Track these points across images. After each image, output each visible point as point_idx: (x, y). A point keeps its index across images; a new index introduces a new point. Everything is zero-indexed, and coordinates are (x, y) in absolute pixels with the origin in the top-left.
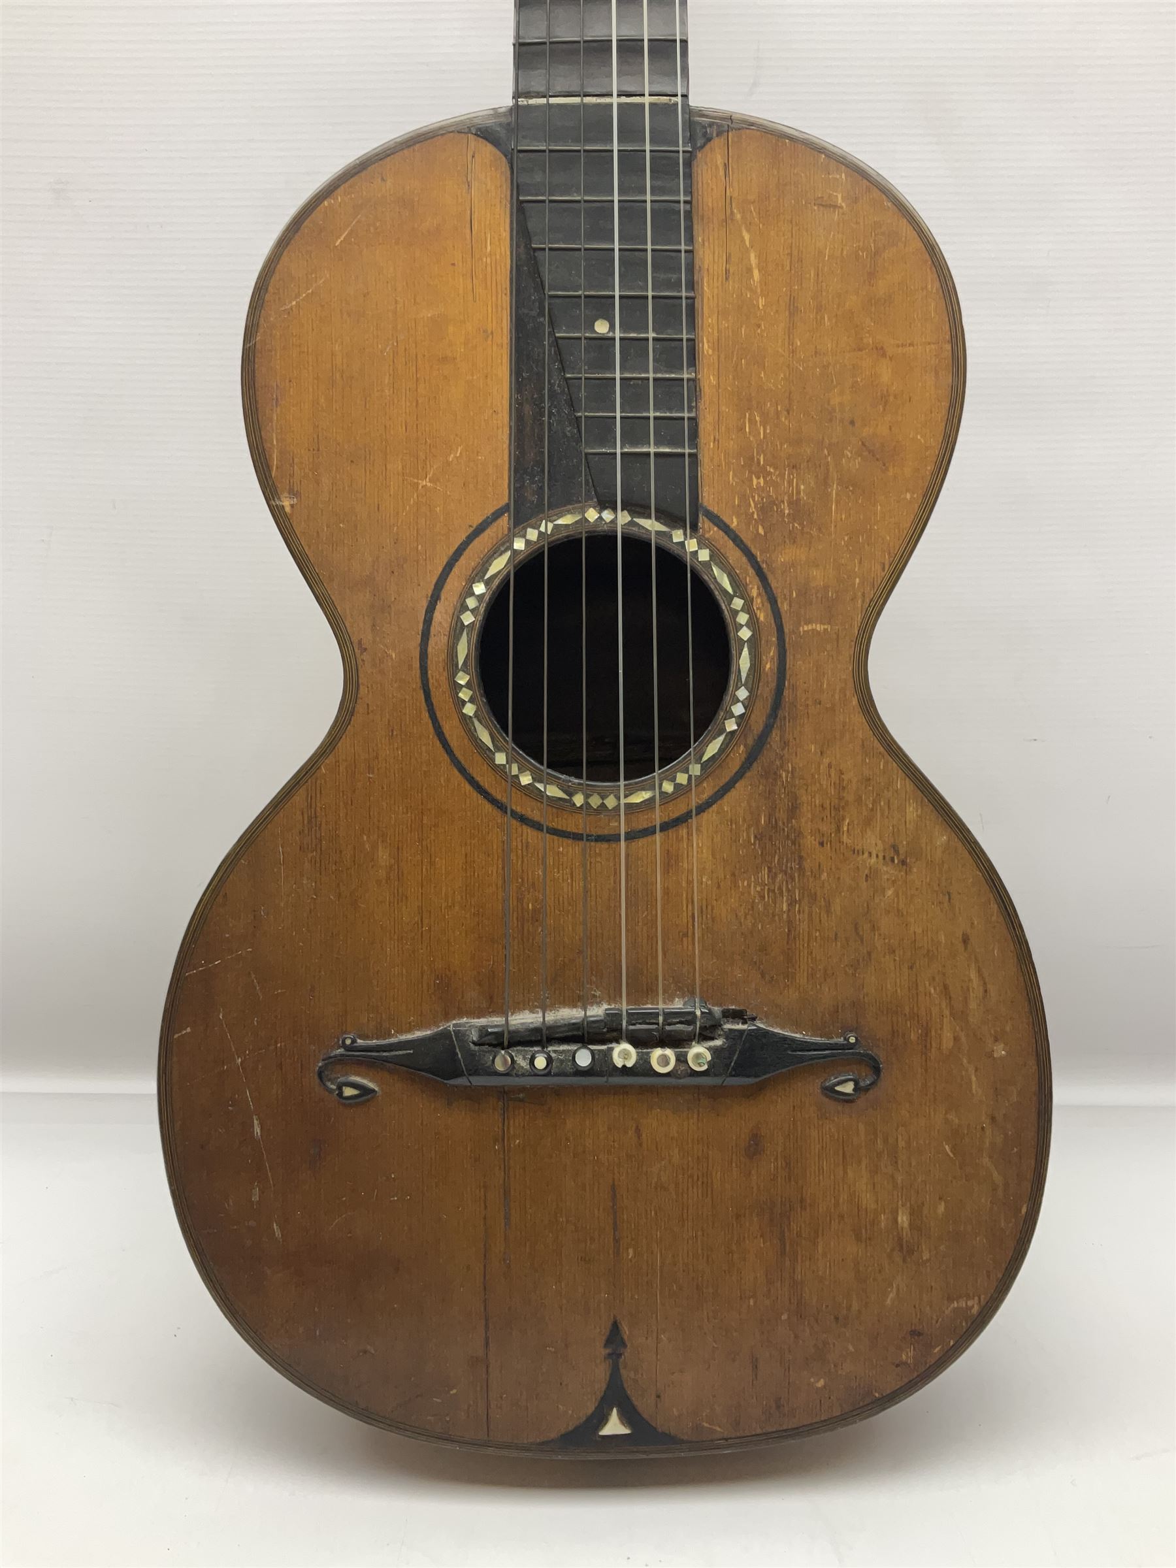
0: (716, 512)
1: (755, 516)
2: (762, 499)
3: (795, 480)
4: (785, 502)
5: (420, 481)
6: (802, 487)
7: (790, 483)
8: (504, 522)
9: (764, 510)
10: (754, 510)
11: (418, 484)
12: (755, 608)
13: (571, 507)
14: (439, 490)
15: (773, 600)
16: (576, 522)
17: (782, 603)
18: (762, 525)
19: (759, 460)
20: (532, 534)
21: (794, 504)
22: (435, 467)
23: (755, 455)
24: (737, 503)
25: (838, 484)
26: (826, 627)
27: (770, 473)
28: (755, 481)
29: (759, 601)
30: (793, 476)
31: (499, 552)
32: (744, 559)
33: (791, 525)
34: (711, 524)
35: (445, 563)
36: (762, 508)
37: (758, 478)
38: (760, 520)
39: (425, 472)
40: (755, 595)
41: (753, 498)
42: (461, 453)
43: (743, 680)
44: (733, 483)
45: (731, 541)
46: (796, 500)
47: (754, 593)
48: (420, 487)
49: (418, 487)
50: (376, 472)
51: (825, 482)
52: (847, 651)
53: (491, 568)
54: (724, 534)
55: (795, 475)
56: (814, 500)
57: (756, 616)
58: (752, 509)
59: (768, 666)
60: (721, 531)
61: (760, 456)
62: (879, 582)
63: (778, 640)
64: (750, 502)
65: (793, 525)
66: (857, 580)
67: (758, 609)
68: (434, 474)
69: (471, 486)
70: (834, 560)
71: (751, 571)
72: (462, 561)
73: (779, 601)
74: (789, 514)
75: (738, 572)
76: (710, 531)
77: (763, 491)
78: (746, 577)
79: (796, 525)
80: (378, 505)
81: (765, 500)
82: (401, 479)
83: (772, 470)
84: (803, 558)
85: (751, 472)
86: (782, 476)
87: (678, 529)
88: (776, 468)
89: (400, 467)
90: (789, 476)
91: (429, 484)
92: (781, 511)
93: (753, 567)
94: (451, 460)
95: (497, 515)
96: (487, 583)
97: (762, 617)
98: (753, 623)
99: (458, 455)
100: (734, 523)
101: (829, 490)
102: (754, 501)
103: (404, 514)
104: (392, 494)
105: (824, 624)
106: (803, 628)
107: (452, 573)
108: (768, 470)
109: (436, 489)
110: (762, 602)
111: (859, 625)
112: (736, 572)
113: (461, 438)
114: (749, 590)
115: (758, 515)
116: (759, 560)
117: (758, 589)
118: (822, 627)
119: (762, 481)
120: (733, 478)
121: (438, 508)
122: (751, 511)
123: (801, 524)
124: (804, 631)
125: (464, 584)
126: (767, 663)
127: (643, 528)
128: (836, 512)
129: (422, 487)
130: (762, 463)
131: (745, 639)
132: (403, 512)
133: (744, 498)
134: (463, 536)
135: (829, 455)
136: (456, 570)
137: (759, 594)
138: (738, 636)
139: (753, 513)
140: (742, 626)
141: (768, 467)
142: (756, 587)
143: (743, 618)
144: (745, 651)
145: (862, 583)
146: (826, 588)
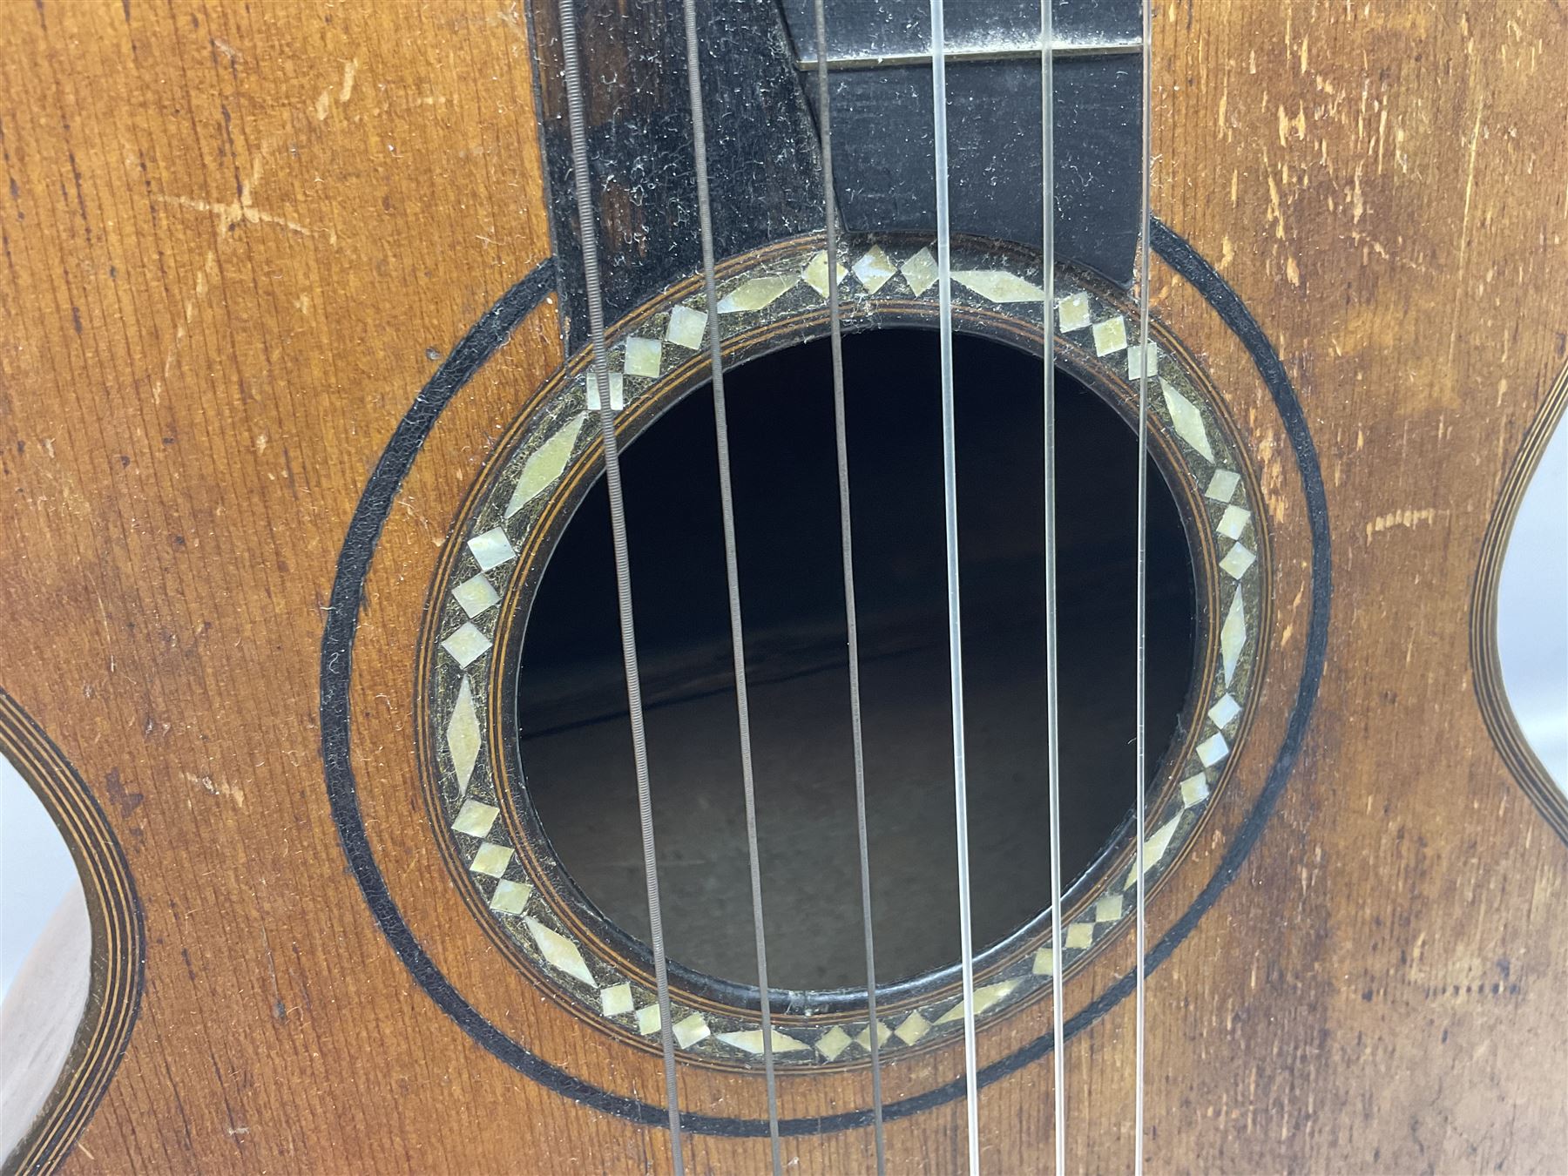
0: (1177, 230)
1: (1280, 233)
2: (1300, 180)
3: (1384, 115)
4: (1357, 183)
5: (219, 208)
6: (1400, 136)
7: (1371, 123)
8: (549, 319)
9: (1304, 210)
10: (1277, 213)
11: (212, 217)
12: (1265, 491)
13: (756, 254)
14: (296, 232)
15: (1307, 464)
16: (780, 303)
17: (1331, 467)
18: (1295, 256)
19: (1296, 58)
20: (643, 358)
21: (1380, 188)
22: (265, 150)
23: (1287, 42)
24: (1234, 198)
25: (1484, 123)
26: (1424, 514)
27: (1321, 98)
28: (1283, 124)
29: (1276, 469)
30: (1381, 103)
31: (543, 426)
32: (1246, 359)
33: (1366, 250)
34: (1165, 267)
35: (361, 486)
36: (1299, 203)
37: (1292, 115)
38: (1292, 241)
39: (229, 174)
40: (1267, 455)
41: (1277, 175)
42: (355, 88)
43: (1229, 677)
44: (1225, 136)
45: (1215, 314)
46: (1384, 176)
47: (1266, 448)
48: (223, 229)
49: (215, 234)
50: (40, 189)
51: (1452, 118)
52: (1462, 567)
53: (522, 483)
54: (1198, 294)
55: (1385, 103)
56: (1424, 168)
57: (1266, 511)
58: (1274, 212)
59: (1287, 634)
60: (1188, 286)
61: (1300, 45)
62: (1549, 382)
63: (1314, 565)
64: (1268, 191)
65: (1372, 247)
66: (1503, 386)
67: (1274, 492)
68: (265, 180)
69: (413, 207)
70: (1459, 337)
71: (1261, 393)
72: (421, 473)
73: (1324, 463)
74: (1364, 216)
75: (1228, 397)
76: (1160, 289)
77: (1303, 157)
78: (1247, 411)
79: (1378, 248)
80: (75, 310)
81: (1306, 181)
82: (143, 203)
83: (1329, 89)
84: (1389, 339)
85: (1275, 100)
86: (1352, 102)
87: (1075, 292)
88: (1337, 84)
89: (131, 160)
90: (1369, 107)
91: (253, 215)
92: (1344, 211)
93: (1267, 380)
94: (322, 116)
95: (519, 303)
96: (516, 531)
97: (1279, 510)
98: (1261, 532)
99: (346, 95)
100: (1225, 256)
101: (1463, 140)
102: (1278, 182)
103: (181, 333)
104: (118, 263)
105: (1419, 509)
106: (1374, 526)
107: (393, 516)
108: (1320, 88)
109: (284, 228)
110: (1284, 472)
111: (1495, 498)
112: (1223, 400)
113: (347, 30)
114: (1252, 442)
115: (1287, 229)
116: (1282, 358)
117: (1277, 438)
118: (1416, 515)
119: (1301, 123)
120: (1227, 120)
121: (305, 300)
122: (1270, 217)
123: (1389, 244)
124: (1375, 533)
125: (439, 543)
126: (1284, 628)
127: (978, 298)
128: (1474, 207)
129: (232, 227)
130: (1304, 67)
131: (1238, 576)
132: (175, 327)
133: (1255, 179)
134: (405, 391)
135: (1471, 34)
136: (404, 504)
137: (1277, 452)
138: (1220, 570)
139: (1276, 220)
140: (1230, 543)
141: (1319, 79)
142: (1270, 434)
143: (1233, 523)
144: (1237, 606)
145: (1512, 391)
146: (1430, 417)
